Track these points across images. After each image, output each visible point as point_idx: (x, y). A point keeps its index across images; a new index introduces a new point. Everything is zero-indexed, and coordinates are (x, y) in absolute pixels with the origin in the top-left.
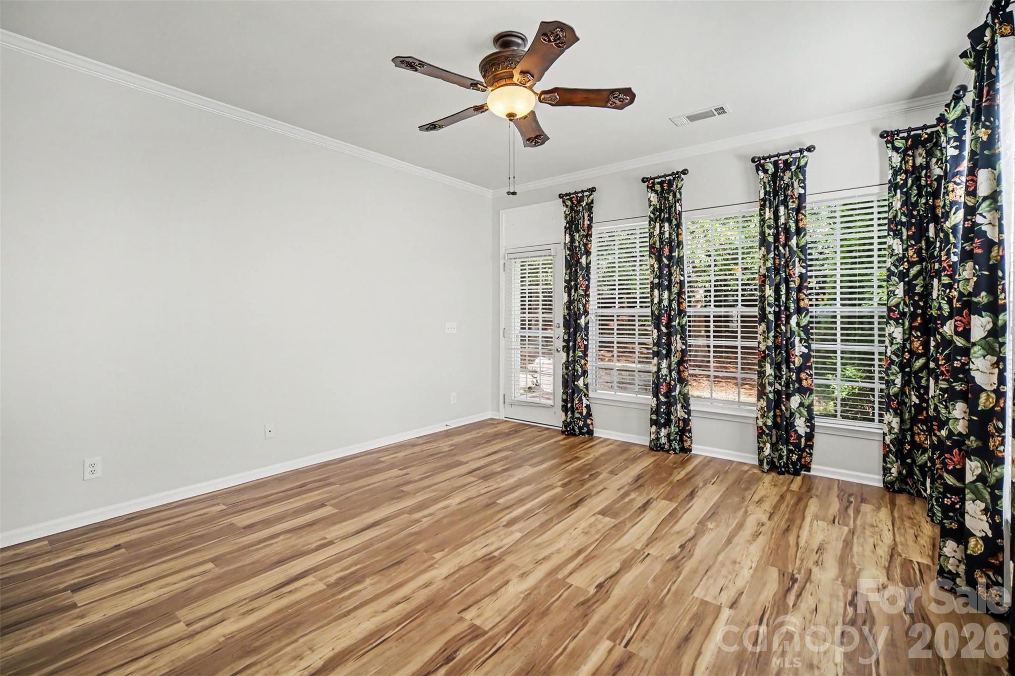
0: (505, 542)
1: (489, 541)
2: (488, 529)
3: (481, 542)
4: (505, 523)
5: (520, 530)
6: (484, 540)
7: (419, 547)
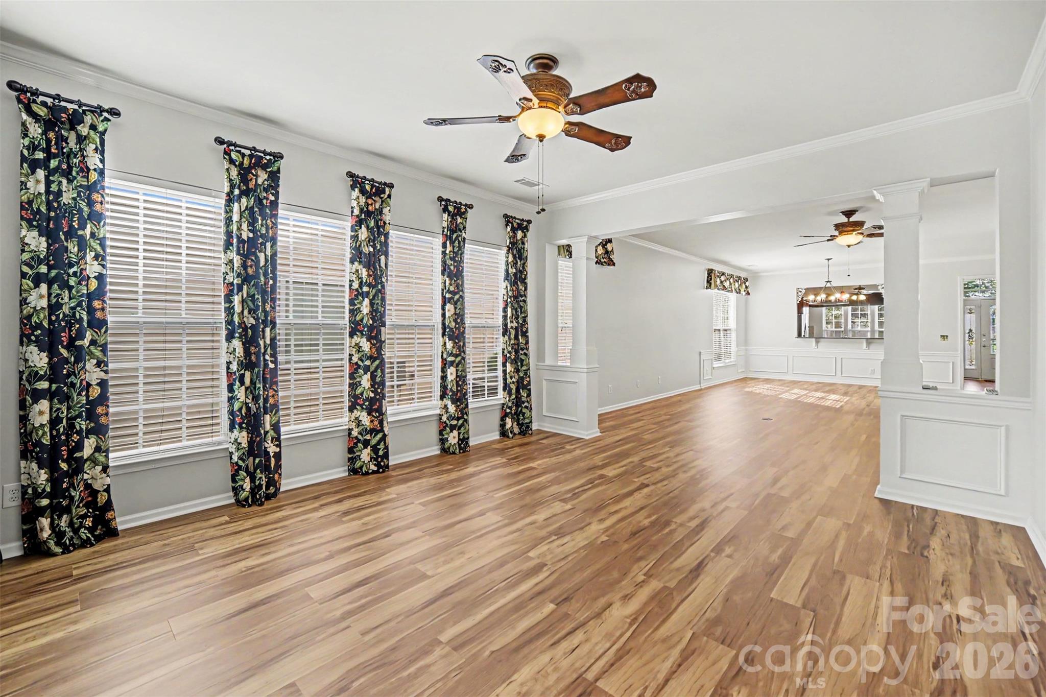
0: (546, 548)
1: (561, 549)
2: (562, 563)
3: (569, 548)
4: (545, 569)
5: (531, 559)
6: (567, 550)
7: (626, 546)
